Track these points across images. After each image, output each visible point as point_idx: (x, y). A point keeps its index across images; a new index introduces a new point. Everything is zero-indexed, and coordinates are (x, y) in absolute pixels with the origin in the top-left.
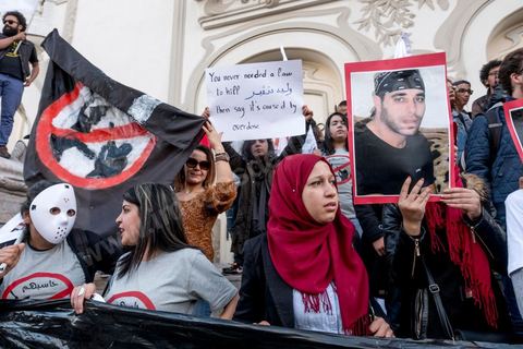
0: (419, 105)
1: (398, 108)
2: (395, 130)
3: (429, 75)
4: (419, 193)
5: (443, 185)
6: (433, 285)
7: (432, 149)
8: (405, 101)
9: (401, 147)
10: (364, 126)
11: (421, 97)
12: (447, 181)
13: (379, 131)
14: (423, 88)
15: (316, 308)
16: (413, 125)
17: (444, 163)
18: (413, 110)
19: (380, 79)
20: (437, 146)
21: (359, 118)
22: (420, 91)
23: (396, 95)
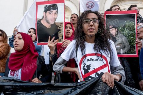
0: (56, 15)
1: (50, 16)
2: (48, 22)
3: (60, 6)
4: (53, 41)
5: (61, 39)
7: (58, 28)
8: (52, 14)
9: (49, 28)
10: (40, 21)
11: (57, 13)
12: (62, 38)
14: (57, 10)
15: (13, 75)
16: (54, 21)
17: (62, 33)
18: (54, 17)
19: (46, 7)
20: (60, 28)
21: (39, 19)
22: (56, 11)
23: (50, 12)
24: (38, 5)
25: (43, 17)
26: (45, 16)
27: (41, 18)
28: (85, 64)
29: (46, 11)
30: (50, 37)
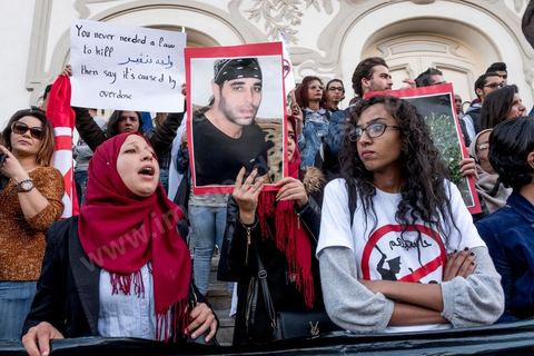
0: (256, 95)
2: (232, 120)
3: (267, 64)
4: (254, 183)
5: (277, 174)
6: (262, 271)
7: (267, 139)
8: (244, 90)
9: (236, 137)
10: (202, 115)
11: (258, 87)
13: (217, 120)
14: (260, 78)
15: (126, 291)
16: (250, 115)
17: (277, 154)
18: (250, 100)
19: (220, 67)
20: (271, 136)
21: (198, 106)
22: (257, 81)
23: (235, 83)
24: (192, 60)
25: (212, 102)
27: (206, 103)
28: (384, 256)
29: (220, 81)
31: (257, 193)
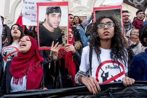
0: (59, 18)
1: (53, 19)
2: (51, 26)
4: (57, 46)
6: (60, 75)
7: (62, 33)
8: (55, 17)
9: (52, 32)
10: (42, 24)
11: (60, 16)
12: (66, 43)
13: (46, 26)
14: (61, 13)
16: (57, 25)
17: (65, 37)
19: (48, 9)
20: (64, 32)
21: (40, 21)
22: (60, 14)
23: (53, 15)
24: (39, 6)
25: (45, 20)
26: (47, 19)
28: (104, 72)
29: (48, 14)
30: (53, 42)
31: (58, 50)
